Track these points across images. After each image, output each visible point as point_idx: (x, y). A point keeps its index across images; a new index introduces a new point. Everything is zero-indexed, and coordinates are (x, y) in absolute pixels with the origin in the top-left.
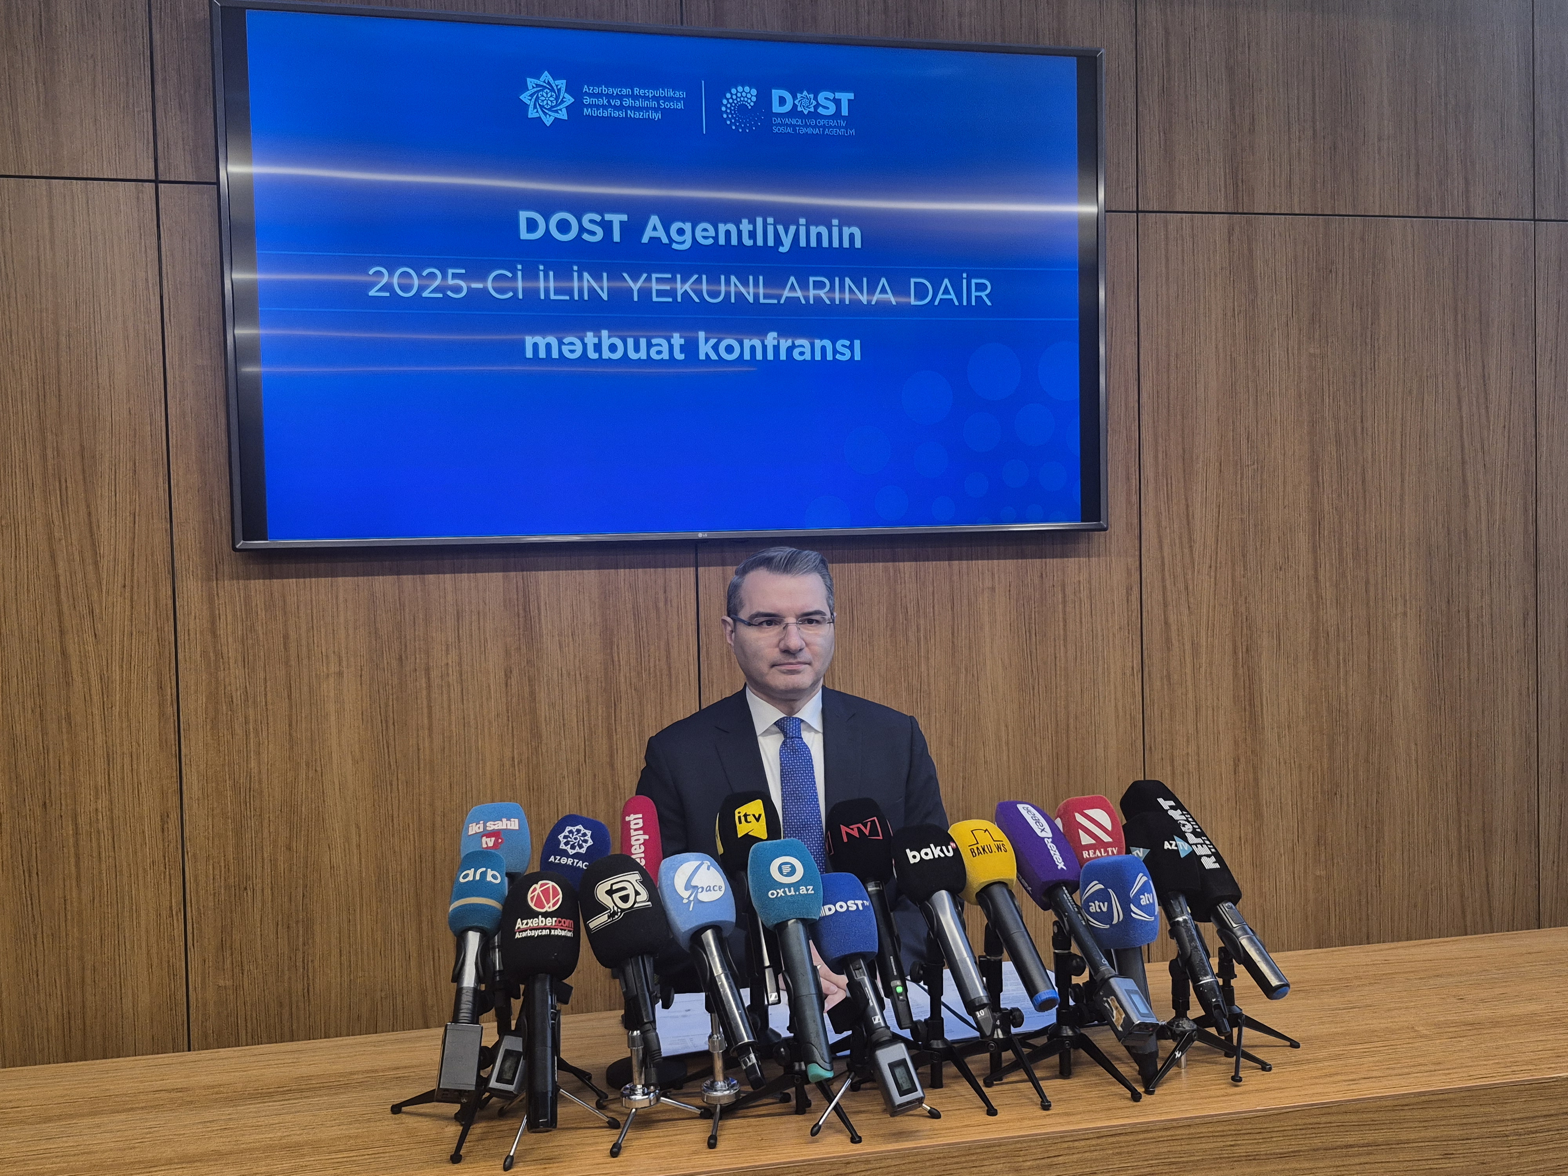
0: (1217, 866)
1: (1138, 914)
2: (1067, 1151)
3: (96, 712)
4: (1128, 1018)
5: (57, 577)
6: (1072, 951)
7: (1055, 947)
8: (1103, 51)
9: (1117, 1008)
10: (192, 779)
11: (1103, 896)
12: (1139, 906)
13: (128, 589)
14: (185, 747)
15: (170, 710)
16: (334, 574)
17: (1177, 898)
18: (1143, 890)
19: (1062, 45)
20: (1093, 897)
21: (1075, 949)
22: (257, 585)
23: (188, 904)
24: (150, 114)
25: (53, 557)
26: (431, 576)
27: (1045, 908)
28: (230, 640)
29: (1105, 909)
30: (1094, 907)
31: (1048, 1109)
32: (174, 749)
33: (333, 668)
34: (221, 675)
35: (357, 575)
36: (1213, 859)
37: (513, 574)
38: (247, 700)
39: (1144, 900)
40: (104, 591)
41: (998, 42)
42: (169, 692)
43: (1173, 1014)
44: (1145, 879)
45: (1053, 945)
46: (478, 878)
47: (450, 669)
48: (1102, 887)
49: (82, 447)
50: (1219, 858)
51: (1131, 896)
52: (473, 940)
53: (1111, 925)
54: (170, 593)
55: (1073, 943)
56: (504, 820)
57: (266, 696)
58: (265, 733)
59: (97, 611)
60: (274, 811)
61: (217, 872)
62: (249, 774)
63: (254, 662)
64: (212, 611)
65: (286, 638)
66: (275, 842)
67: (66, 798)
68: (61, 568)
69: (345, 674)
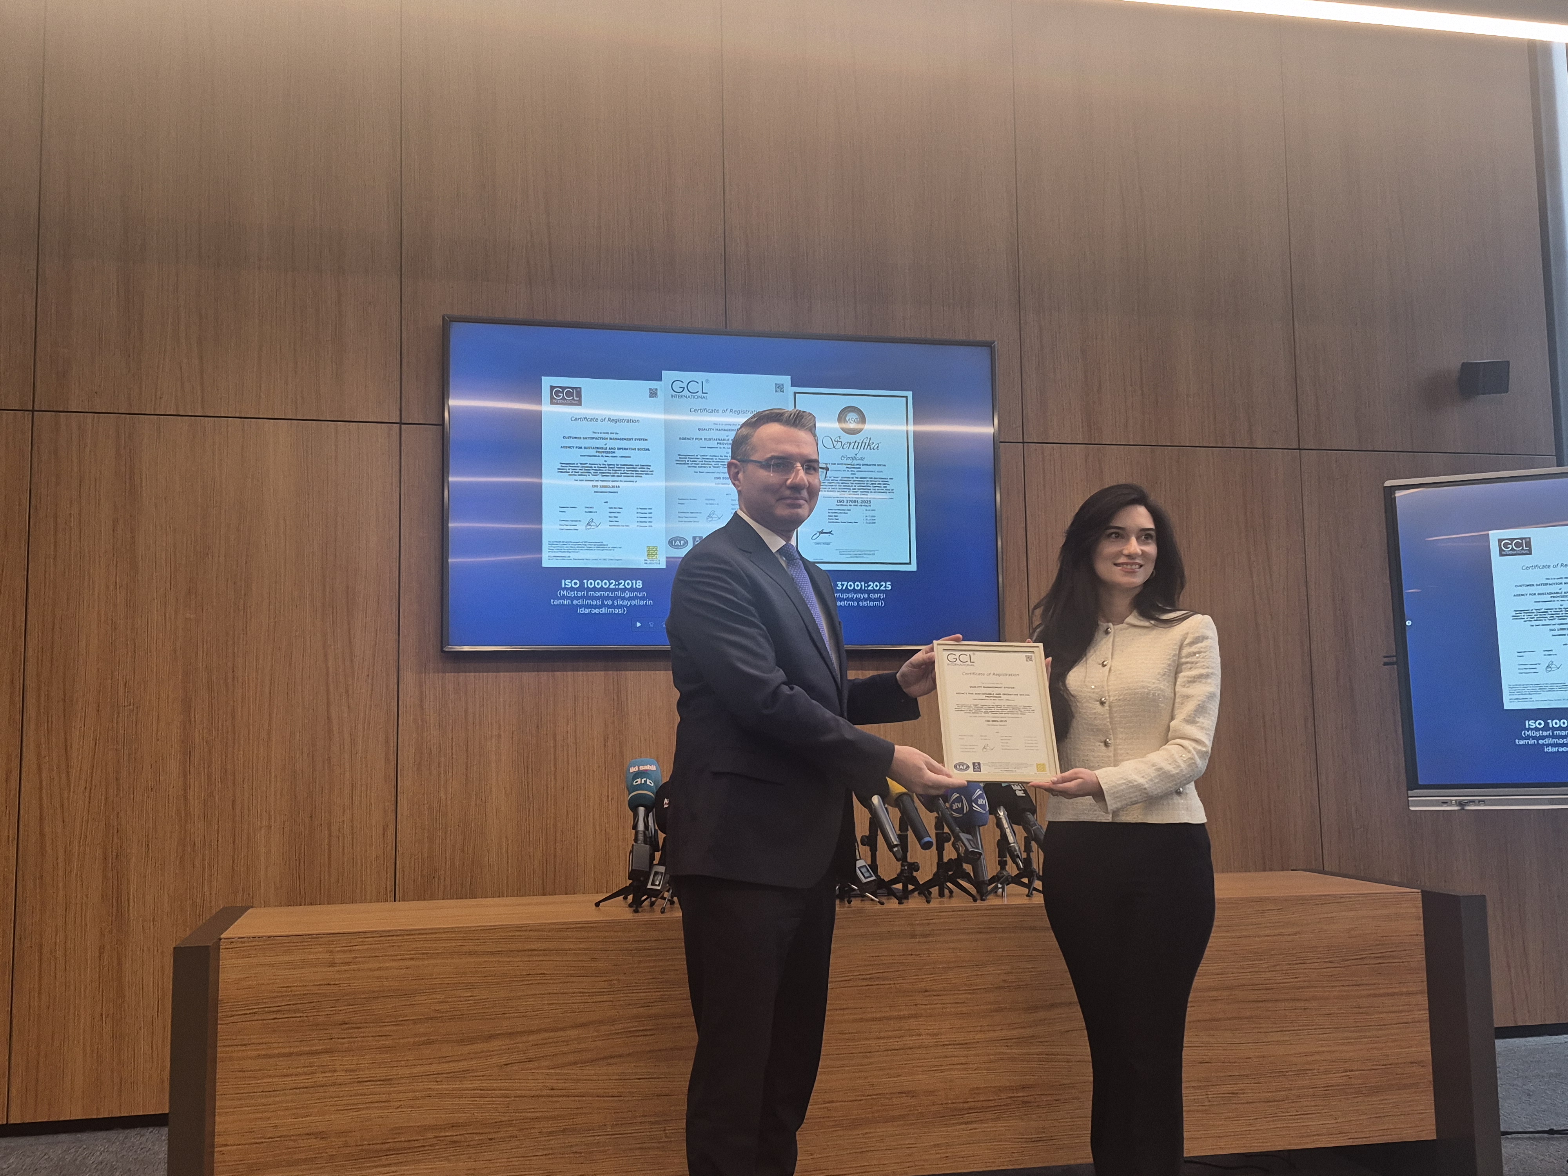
0: (1024, 795)
1: (976, 808)
2: (936, 917)
3: (346, 757)
4: (967, 849)
5: (327, 668)
6: (945, 831)
7: (936, 830)
8: (996, 343)
9: (961, 846)
10: (403, 801)
11: (958, 800)
12: (977, 805)
13: (370, 677)
14: (401, 782)
15: (392, 757)
16: (498, 671)
17: (1000, 808)
18: (980, 797)
19: (971, 338)
20: (954, 802)
21: (946, 830)
22: (450, 676)
23: (397, 886)
24: (398, 383)
25: (326, 655)
26: (558, 673)
27: (931, 812)
28: (432, 712)
29: (960, 806)
30: (955, 807)
32: (394, 783)
33: (495, 732)
34: (425, 735)
35: (513, 671)
36: (1023, 792)
37: (611, 672)
38: (440, 752)
39: (980, 801)
40: (356, 678)
41: (929, 336)
42: (392, 745)
43: (999, 867)
44: (981, 792)
45: (935, 826)
46: (643, 782)
47: (569, 735)
48: (958, 795)
49: (348, 588)
50: (1025, 791)
51: (973, 799)
52: (642, 810)
53: (963, 814)
54: (396, 681)
55: (945, 827)
56: (648, 766)
57: (452, 749)
58: (450, 774)
59: (350, 692)
60: (454, 826)
61: (417, 865)
62: (440, 801)
63: (446, 727)
64: (421, 693)
65: (466, 711)
66: (454, 846)
67: (325, 813)
68: (330, 663)
69: (502, 736)
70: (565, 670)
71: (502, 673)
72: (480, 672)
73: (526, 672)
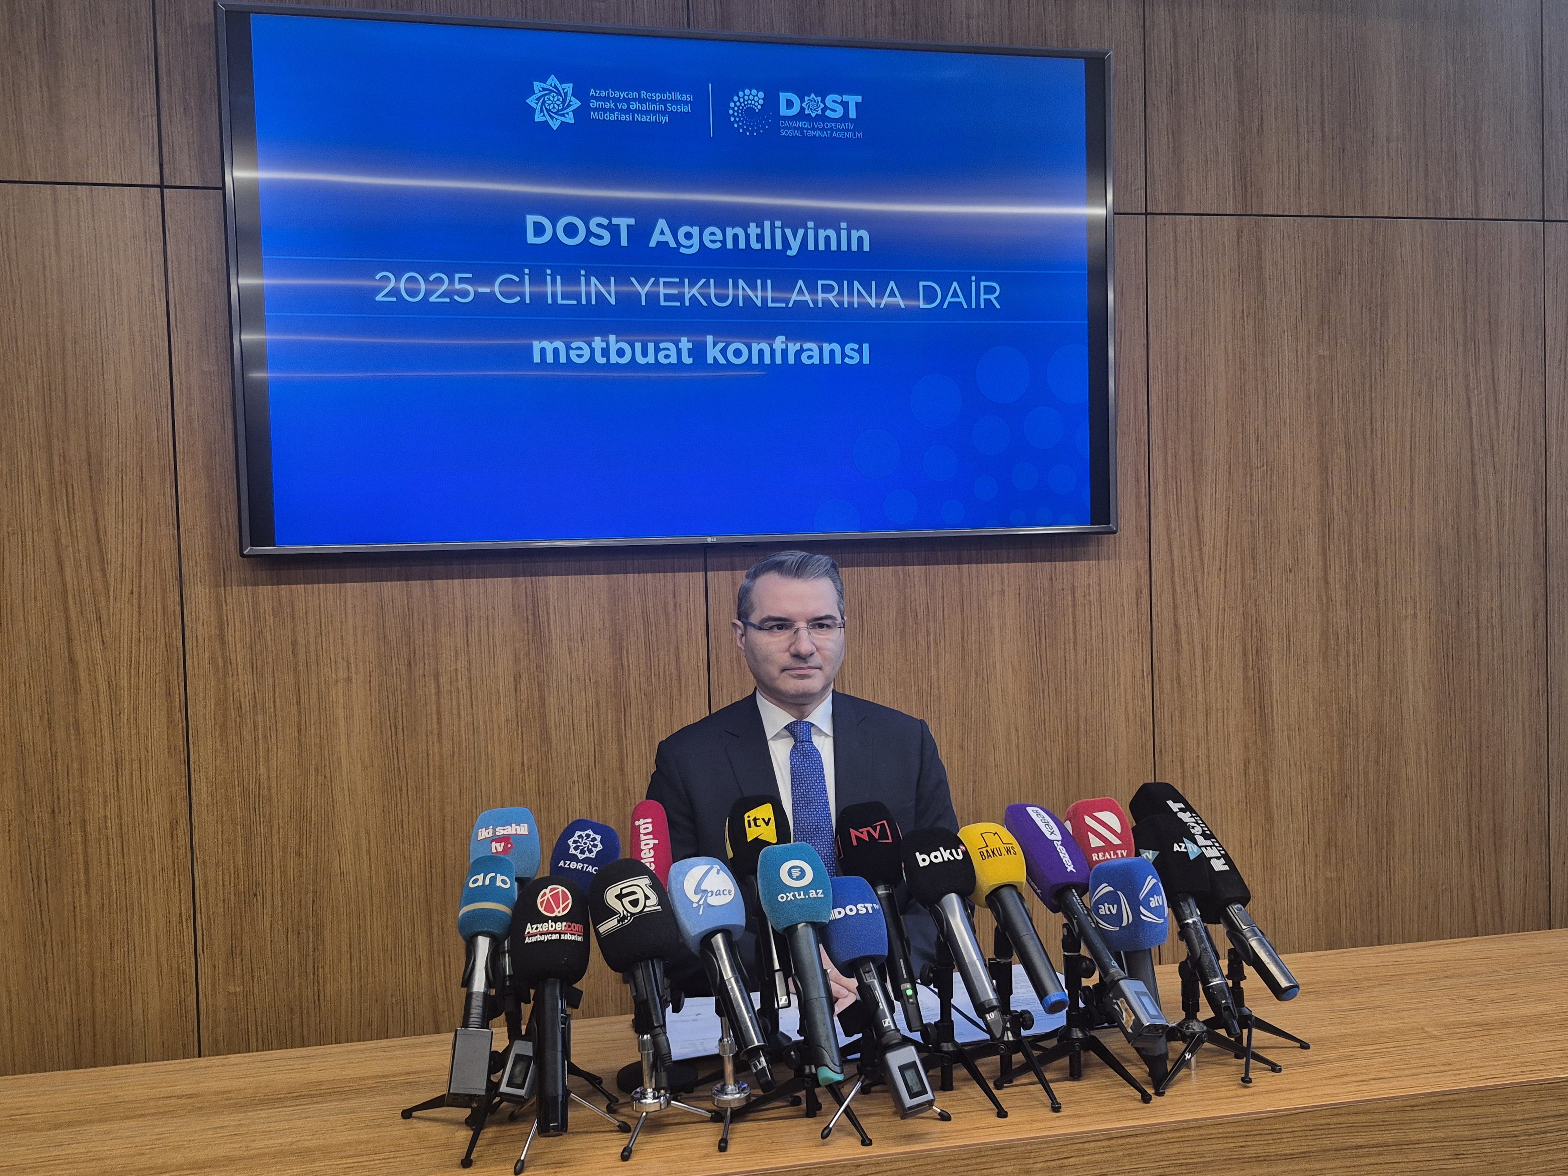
0: (1226, 868)
1: (1147, 916)
2: (1076, 1153)
3: (104, 718)
4: (1137, 1020)
5: (64, 582)
6: (1082, 953)
7: (1065, 950)
8: (1111, 53)
9: (1126, 1010)
10: (201, 786)
11: (1112, 898)
12: (1149, 909)
13: (135, 596)
14: (194, 753)
15: (179, 717)
16: (342, 580)
17: (1186, 900)
18: (1153, 892)
19: (1070, 47)
20: (1103, 900)
21: (1084, 951)
22: (265, 591)
23: (198, 911)
24: (155, 120)
25: (60, 564)
26: (439, 581)
27: (1054, 911)
28: (239, 646)
29: (1114, 912)
30: (1104, 910)
31: (1058, 1111)
32: (183, 755)
33: (342, 674)
34: (230, 680)
35: (366, 580)
36: (1222, 861)
37: (521, 579)
38: (255, 706)
39: (1154, 902)
40: (112, 597)
41: (1006, 44)
42: (178, 699)
43: (1183, 1015)
44: (1154, 881)
45: (1063, 947)
46: (487, 883)
47: (459, 675)
48: (1112, 889)
49: (89, 455)
51: (1141, 898)
52: (483, 945)
53: (1121, 927)
54: (178, 599)
56: (514, 825)
57: (274, 702)
58: (274, 740)
59: (104, 618)
60: (283, 818)
61: (227, 878)
62: (258, 781)
63: (263, 666)
64: (220, 618)
65: (294, 643)
66: (285, 848)
67: (75, 805)
68: (69, 572)
69: (354, 681)
70: (448, 577)
71: (348, 584)
72: (313, 583)
73: (387, 581)
